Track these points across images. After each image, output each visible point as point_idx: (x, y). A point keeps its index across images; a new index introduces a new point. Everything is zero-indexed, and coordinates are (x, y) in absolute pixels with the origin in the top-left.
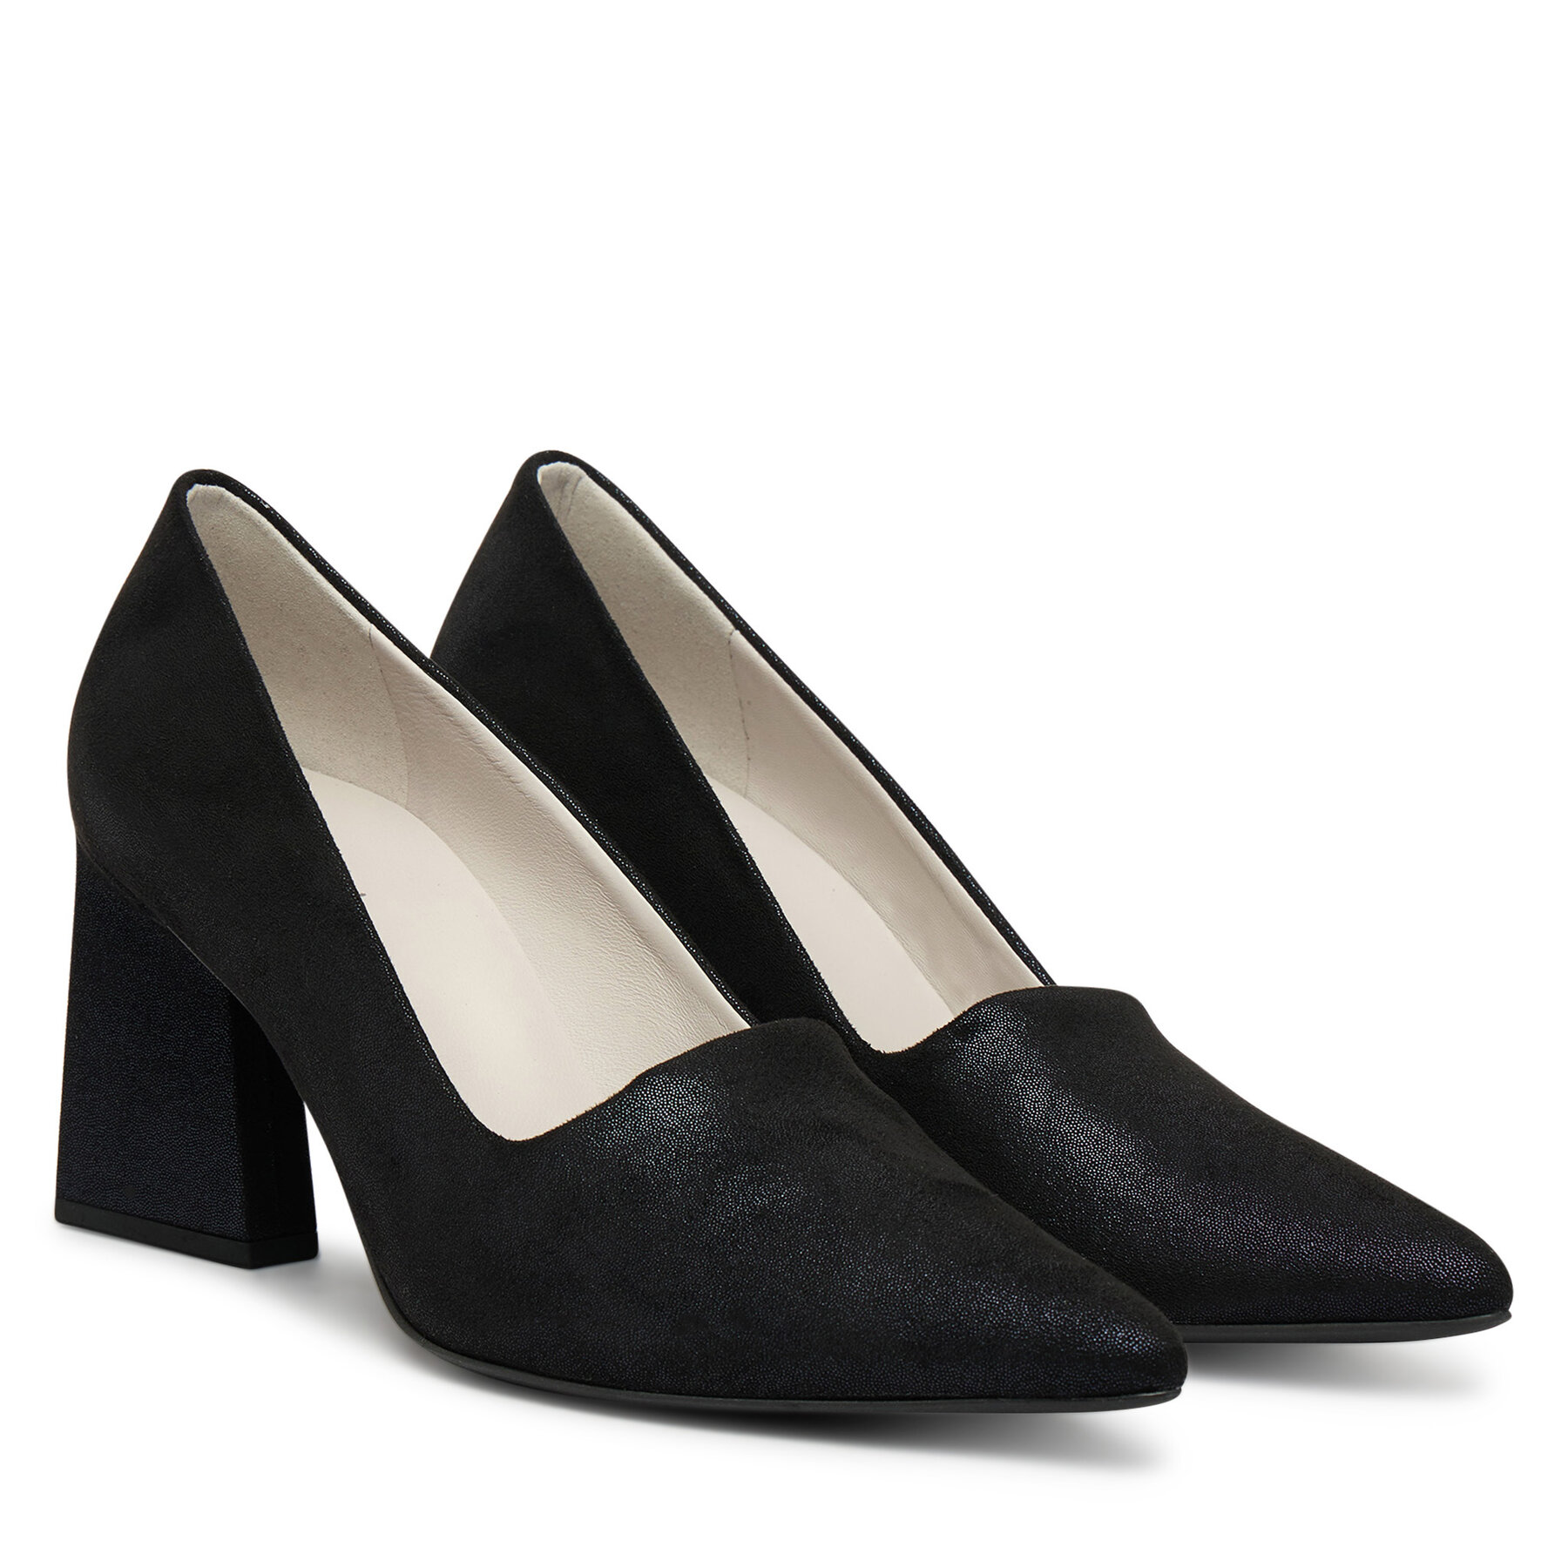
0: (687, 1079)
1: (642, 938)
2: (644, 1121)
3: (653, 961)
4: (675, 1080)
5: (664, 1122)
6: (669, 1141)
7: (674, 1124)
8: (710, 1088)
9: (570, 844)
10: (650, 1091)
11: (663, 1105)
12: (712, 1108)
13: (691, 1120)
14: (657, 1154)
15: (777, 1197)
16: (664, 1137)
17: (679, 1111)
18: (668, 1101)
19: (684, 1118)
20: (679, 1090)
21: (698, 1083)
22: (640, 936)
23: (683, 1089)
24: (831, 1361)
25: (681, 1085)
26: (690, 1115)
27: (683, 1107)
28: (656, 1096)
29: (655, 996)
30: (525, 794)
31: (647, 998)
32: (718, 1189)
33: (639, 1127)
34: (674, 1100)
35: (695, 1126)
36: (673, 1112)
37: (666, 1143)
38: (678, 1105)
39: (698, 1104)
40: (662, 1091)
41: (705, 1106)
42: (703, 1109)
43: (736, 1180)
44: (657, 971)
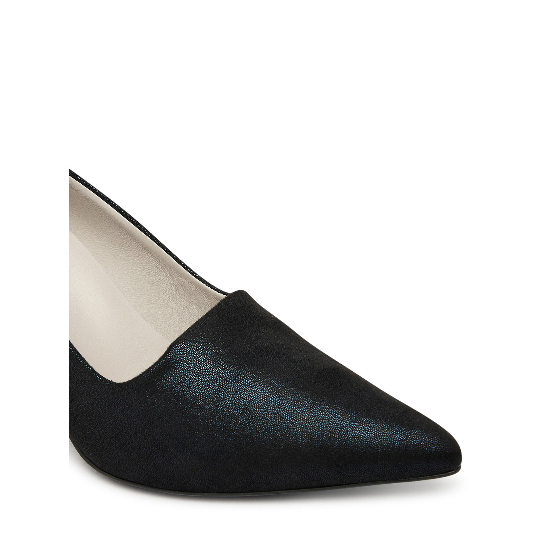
0: (193, 344)
1: (146, 250)
2: (178, 368)
3: (152, 258)
4: (188, 345)
5: (188, 367)
6: (193, 376)
7: (193, 367)
8: (204, 346)
9: (106, 214)
10: (178, 353)
11: (185, 358)
12: (208, 356)
13: (200, 364)
14: (188, 384)
15: (250, 398)
16: (189, 374)
17: (193, 360)
18: (187, 356)
19: (196, 363)
20: (191, 350)
21: (198, 345)
22: (144, 249)
23: (192, 349)
24: (294, 476)
25: (191, 347)
26: (199, 361)
27: (195, 358)
28: (181, 355)
29: (156, 273)
30: (82, 195)
31: (153, 274)
32: (221, 398)
33: (176, 371)
34: (190, 355)
35: (203, 367)
36: (191, 361)
37: (191, 378)
38: (192, 357)
39: (201, 355)
40: (183, 352)
41: (205, 356)
42: (204, 357)
43: (229, 392)
44: (155, 262)
